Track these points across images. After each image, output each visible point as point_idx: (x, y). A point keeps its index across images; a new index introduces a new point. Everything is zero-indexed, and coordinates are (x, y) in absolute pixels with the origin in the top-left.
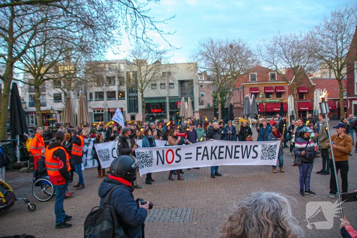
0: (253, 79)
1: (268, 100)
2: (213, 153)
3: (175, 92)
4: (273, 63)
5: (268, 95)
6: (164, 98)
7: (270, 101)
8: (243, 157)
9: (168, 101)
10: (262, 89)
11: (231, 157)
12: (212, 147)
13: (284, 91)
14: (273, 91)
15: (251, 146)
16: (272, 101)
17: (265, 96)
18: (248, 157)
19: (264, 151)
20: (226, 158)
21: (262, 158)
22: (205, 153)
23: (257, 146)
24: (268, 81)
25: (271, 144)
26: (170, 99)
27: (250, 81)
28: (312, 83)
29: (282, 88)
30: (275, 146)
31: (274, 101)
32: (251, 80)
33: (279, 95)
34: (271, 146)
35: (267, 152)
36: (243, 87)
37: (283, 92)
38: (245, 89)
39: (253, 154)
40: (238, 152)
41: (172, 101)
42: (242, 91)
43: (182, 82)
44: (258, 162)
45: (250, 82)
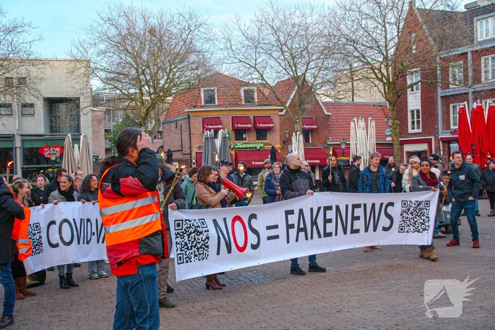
0: (210, 100)
1: (240, 145)
2: (314, 223)
3: (37, 124)
4: (255, 68)
5: (239, 134)
6: (10, 138)
7: (244, 146)
8: (366, 230)
9: (18, 143)
10: (227, 121)
11: (345, 232)
12: (312, 209)
13: (272, 125)
14: (250, 126)
15: (382, 204)
16: (248, 146)
17: (233, 135)
18: (375, 230)
19: (405, 215)
20: (336, 235)
21: (401, 230)
22: (302, 226)
23: (391, 204)
24: (239, 105)
25: (420, 199)
26: (23, 141)
27: (203, 104)
28: (325, 111)
29: (268, 119)
30: (428, 203)
31: (252, 146)
32: (206, 102)
33: (262, 133)
34: (419, 204)
35: (410, 216)
36: (189, 117)
37: (270, 129)
38: (192, 120)
39: (384, 222)
40: (358, 218)
41: (28, 145)
42: (185, 126)
43: (52, 103)
44: (394, 238)
45: (202, 107)
